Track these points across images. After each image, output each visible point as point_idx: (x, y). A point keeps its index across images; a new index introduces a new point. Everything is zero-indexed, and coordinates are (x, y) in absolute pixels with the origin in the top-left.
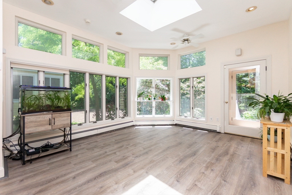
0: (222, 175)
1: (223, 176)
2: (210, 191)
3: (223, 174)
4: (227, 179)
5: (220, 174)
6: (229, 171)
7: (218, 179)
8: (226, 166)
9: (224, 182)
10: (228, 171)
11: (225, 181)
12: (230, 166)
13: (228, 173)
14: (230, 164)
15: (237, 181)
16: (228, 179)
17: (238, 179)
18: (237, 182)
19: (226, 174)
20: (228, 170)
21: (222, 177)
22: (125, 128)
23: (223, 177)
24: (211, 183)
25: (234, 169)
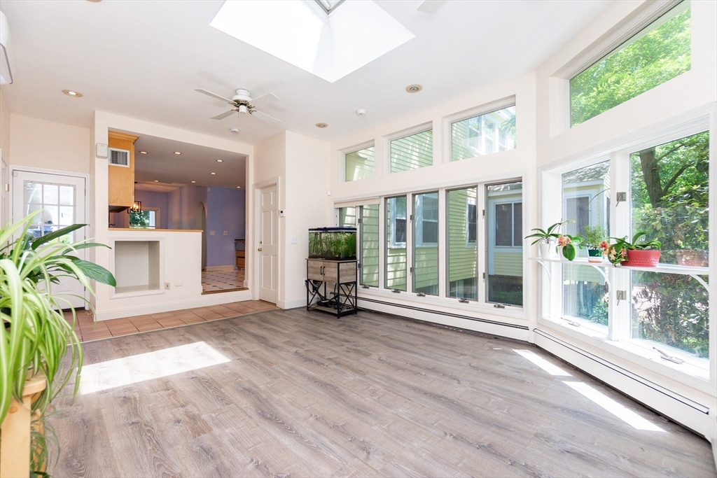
0: (149, 428)
1: (147, 428)
2: (140, 397)
3: (149, 431)
4: (132, 429)
5: (156, 428)
6: (145, 446)
7: (147, 417)
8: (163, 452)
9: (134, 421)
10: (147, 444)
11: (133, 423)
12: (157, 464)
13: (143, 441)
14: (163, 469)
15: (111, 442)
16: (131, 431)
17: (112, 446)
18: (110, 438)
19: (144, 436)
20: (149, 448)
21: (145, 425)
22: (496, 338)
23: (143, 427)
24: (151, 405)
25: (139, 462)
